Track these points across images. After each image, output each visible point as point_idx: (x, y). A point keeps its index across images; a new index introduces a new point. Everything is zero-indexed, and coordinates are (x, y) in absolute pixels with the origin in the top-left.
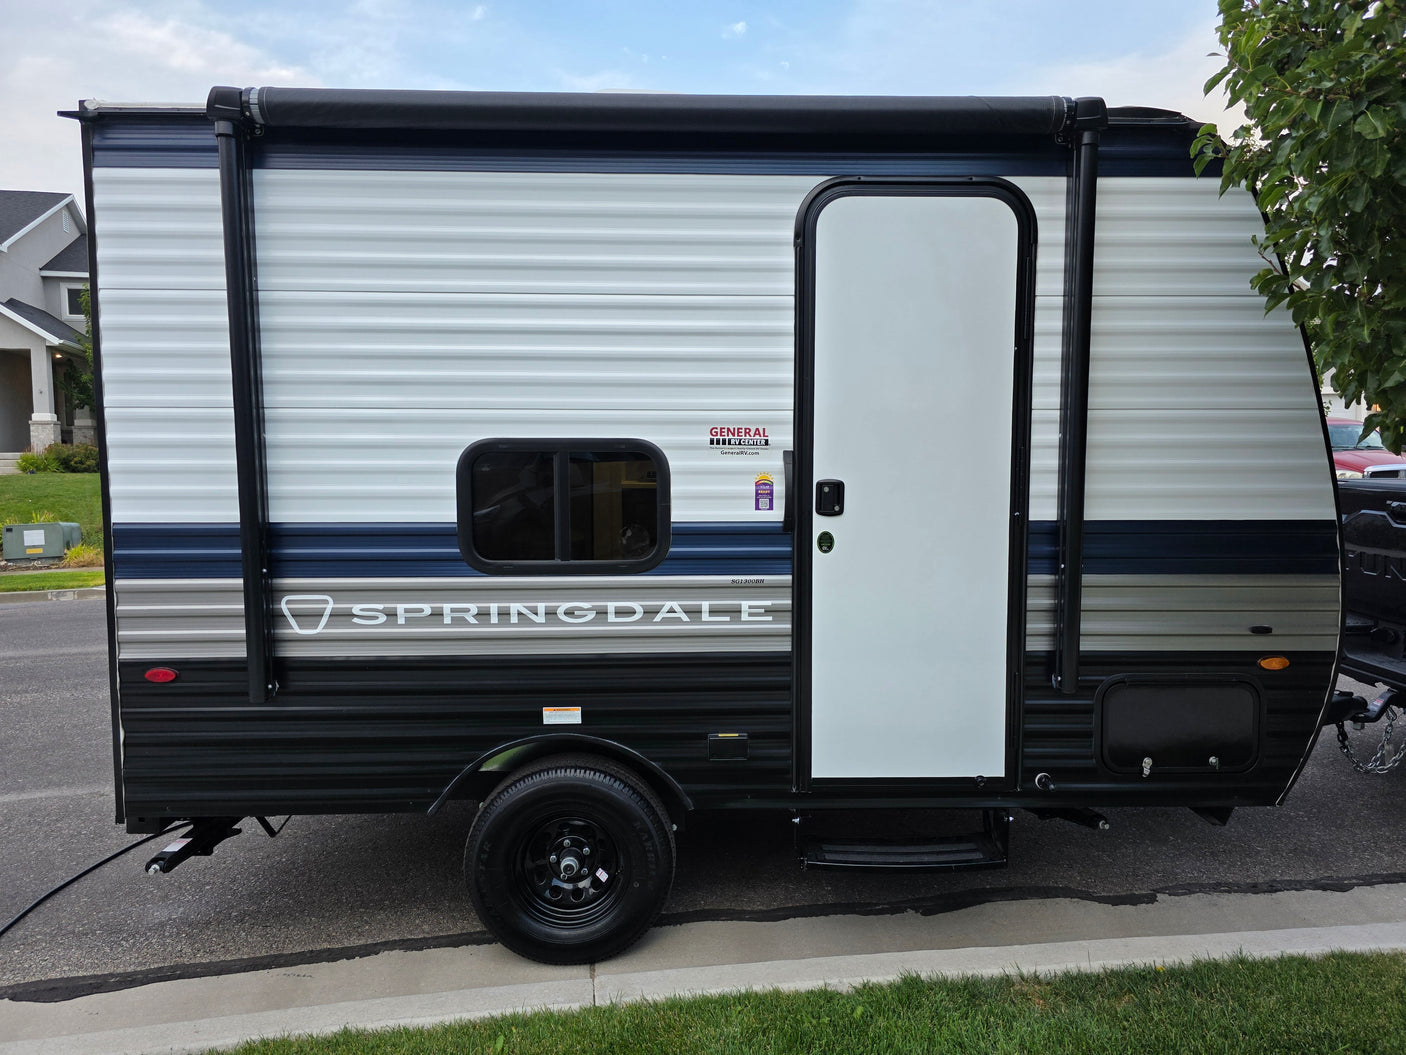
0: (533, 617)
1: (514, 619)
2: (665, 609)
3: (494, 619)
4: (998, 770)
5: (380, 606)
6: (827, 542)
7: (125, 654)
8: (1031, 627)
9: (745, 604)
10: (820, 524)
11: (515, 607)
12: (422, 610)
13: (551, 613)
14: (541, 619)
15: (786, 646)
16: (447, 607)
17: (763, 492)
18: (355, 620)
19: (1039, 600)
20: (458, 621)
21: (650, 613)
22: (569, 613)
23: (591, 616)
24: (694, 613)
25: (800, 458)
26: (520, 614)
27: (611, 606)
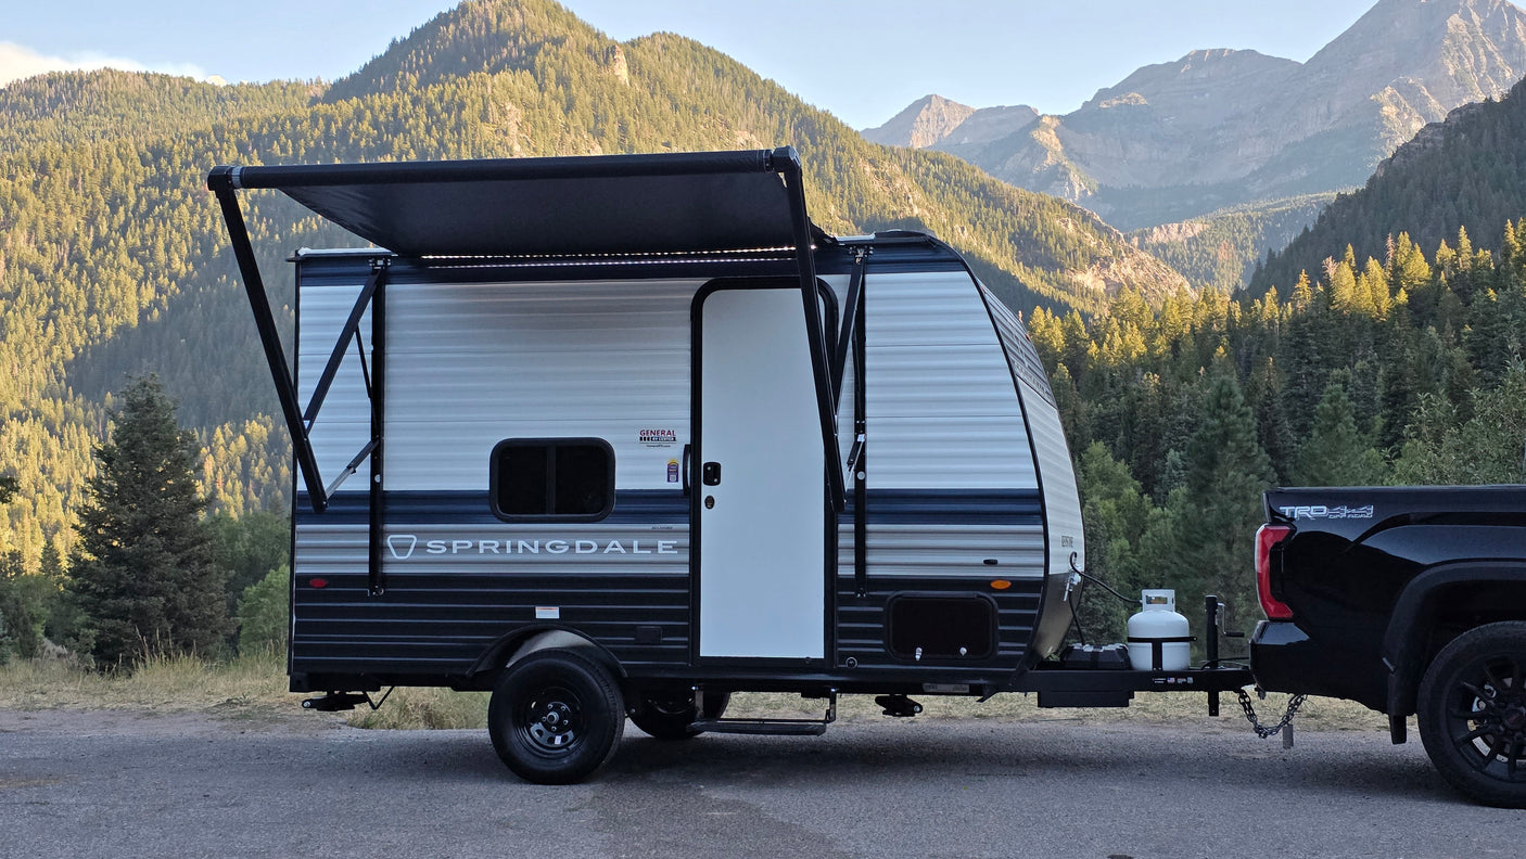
0: (531, 549)
1: (520, 551)
2: (611, 544)
3: (509, 551)
4: (818, 653)
5: (443, 542)
6: (710, 502)
7: (299, 570)
8: (841, 559)
9: (660, 543)
10: (706, 490)
11: (521, 543)
12: (466, 545)
13: (542, 547)
14: (536, 551)
15: (685, 570)
16: (481, 543)
17: (672, 471)
18: (429, 551)
19: (846, 540)
20: (487, 551)
21: (602, 547)
22: (553, 547)
23: (566, 548)
24: (628, 548)
25: (694, 449)
26: (524, 547)
27: (578, 543)
